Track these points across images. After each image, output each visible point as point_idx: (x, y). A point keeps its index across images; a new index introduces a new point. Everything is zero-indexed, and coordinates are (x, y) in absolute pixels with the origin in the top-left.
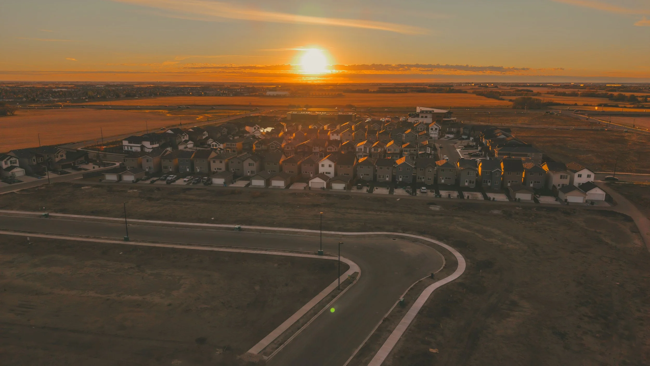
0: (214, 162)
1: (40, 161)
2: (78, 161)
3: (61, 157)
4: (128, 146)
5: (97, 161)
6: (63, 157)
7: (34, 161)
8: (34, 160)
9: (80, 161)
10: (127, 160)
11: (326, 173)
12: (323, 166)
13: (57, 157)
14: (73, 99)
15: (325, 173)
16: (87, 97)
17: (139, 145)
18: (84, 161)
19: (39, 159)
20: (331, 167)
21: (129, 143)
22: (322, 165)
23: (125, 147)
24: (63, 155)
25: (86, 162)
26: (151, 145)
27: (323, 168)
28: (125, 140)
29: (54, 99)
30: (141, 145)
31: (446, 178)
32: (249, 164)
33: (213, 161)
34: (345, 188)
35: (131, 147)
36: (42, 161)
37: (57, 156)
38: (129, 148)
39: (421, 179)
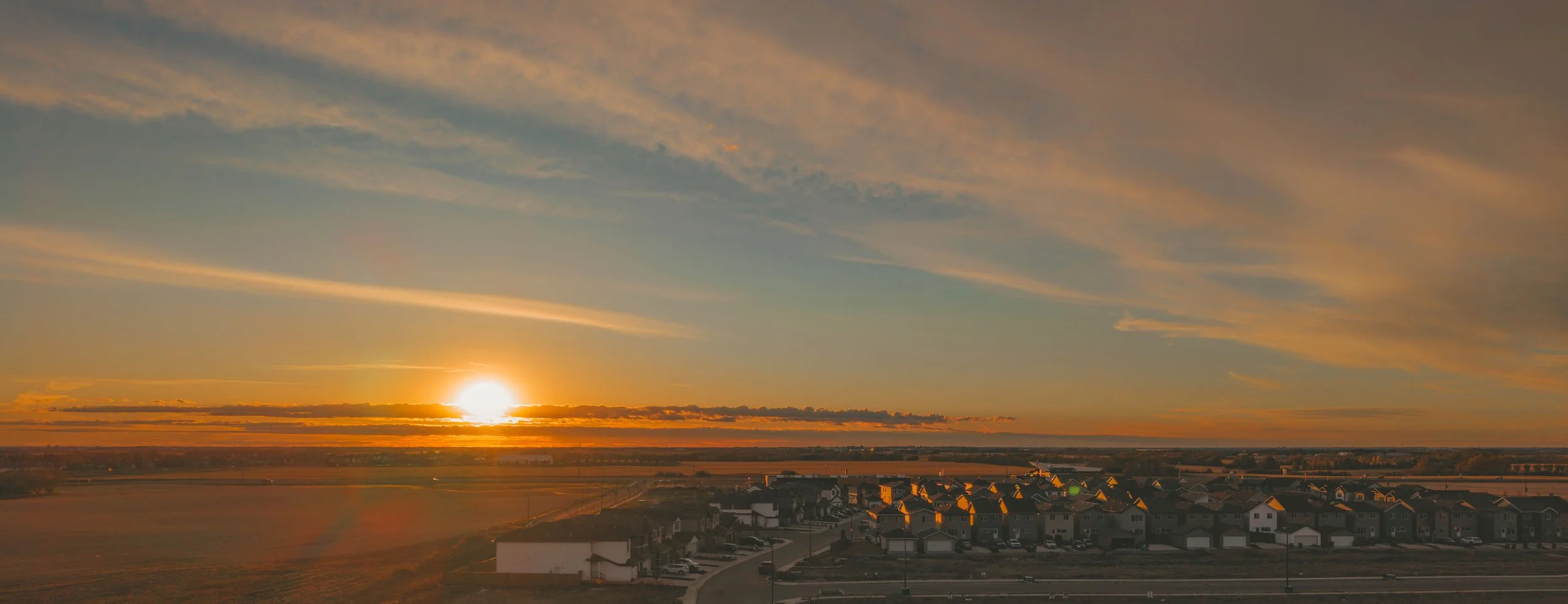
0: (1053, 517)
10: (883, 518)
11: (1263, 529)
12: (1256, 516)
15: (1260, 531)
20: (1271, 517)
22: (1255, 514)
27: (1256, 519)
31: (1463, 529)
32: (1133, 516)
33: (1049, 516)
34: (1355, 544)
39: (1423, 532)
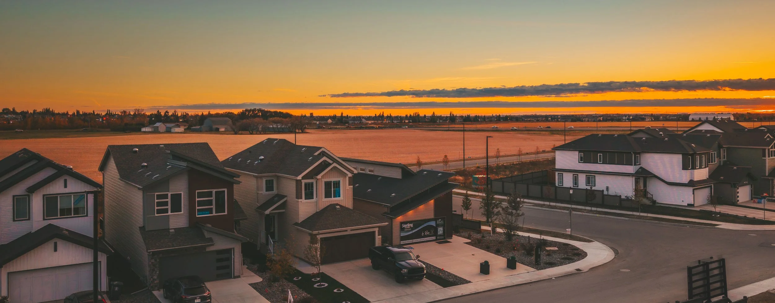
1: (210, 211)
2: (406, 223)
3: (328, 195)
4: (575, 172)
5: (483, 227)
6: (337, 194)
7: (176, 208)
8: (176, 198)
9: (410, 222)
13: (309, 196)
14: (393, 122)
16: (411, 121)
17: (631, 169)
18: (433, 223)
19: (210, 194)
21: (583, 160)
23: (565, 174)
24: (337, 184)
25: (440, 231)
26: (685, 167)
28: (565, 147)
29: (368, 122)
30: (638, 167)
35: (591, 176)
36: (220, 208)
37: (309, 187)
38: (582, 179)
